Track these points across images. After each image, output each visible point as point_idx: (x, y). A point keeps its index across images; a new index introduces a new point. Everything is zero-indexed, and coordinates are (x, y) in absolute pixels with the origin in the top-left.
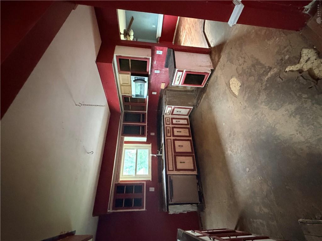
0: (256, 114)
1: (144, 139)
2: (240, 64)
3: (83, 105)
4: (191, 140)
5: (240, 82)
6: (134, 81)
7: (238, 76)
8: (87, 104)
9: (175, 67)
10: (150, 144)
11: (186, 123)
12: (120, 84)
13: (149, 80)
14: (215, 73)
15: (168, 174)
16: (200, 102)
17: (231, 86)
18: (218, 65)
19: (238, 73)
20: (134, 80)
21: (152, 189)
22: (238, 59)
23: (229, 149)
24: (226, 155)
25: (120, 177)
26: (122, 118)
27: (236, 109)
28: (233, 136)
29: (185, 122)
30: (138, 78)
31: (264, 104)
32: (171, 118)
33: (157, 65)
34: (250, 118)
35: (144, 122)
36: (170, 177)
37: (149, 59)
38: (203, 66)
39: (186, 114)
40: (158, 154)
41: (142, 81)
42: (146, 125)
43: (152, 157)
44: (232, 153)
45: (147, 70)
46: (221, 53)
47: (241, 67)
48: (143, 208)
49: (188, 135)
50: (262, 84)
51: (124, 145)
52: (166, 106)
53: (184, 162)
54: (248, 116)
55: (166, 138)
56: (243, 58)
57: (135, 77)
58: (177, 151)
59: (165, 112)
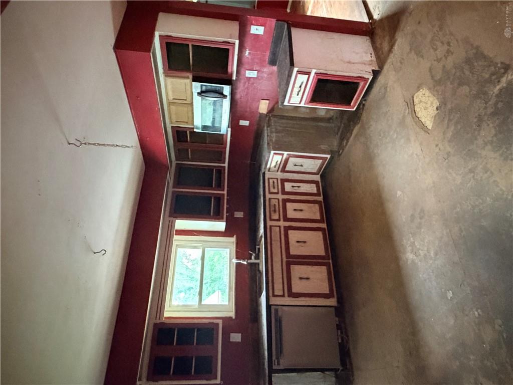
0: (471, 171)
1: (221, 226)
2: (439, 57)
3: (85, 144)
4: (324, 229)
5: (438, 99)
6: (199, 94)
7: (434, 87)
8: (93, 143)
9: (292, 64)
10: (233, 236)
11: (315, 191)
12: (168, 99)
13: (233, 93)
14: (381, 79)
15: (271, 303)
16: (347, 143)
17: (417, 109)
18: (389, 61)
19: (432, 77)
20: (199, 91)
21: (236, 337)
22: (435, 47)
23: (409, 249)
24: (401, 263)
25: (166, 309)
26: (170, 178)
27: (427, 160)
28: (419, 220)
29: (312, 189)
30: (209, 88)
31: (489, 147)
32: (281, 180)
33: (252, 59)
34: (459, 180)
35: (220, 186)
36: (276, 311)
37: (234, 44)
38: (353, 63)
39: (315, 172)
40: (251, 259)
41: (217, 95)
42: (223, 195)
43: (238, 266)
44: (415, 257)
45: (229, 70)
46: (397, 34)
47: (441, 64)
48: (216, 378)
49: (318, 217)
50: (486, 103)
51: (176, 237)
52: (270, 152)
53: (308, 279)
54: (454, 175)
55: (269, 223)
56: (446, 45)
57: (202, 85)
58: (293, 252)
59: (268, 166)
